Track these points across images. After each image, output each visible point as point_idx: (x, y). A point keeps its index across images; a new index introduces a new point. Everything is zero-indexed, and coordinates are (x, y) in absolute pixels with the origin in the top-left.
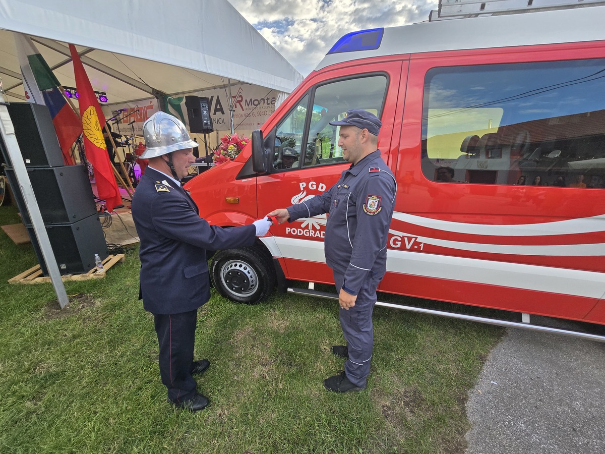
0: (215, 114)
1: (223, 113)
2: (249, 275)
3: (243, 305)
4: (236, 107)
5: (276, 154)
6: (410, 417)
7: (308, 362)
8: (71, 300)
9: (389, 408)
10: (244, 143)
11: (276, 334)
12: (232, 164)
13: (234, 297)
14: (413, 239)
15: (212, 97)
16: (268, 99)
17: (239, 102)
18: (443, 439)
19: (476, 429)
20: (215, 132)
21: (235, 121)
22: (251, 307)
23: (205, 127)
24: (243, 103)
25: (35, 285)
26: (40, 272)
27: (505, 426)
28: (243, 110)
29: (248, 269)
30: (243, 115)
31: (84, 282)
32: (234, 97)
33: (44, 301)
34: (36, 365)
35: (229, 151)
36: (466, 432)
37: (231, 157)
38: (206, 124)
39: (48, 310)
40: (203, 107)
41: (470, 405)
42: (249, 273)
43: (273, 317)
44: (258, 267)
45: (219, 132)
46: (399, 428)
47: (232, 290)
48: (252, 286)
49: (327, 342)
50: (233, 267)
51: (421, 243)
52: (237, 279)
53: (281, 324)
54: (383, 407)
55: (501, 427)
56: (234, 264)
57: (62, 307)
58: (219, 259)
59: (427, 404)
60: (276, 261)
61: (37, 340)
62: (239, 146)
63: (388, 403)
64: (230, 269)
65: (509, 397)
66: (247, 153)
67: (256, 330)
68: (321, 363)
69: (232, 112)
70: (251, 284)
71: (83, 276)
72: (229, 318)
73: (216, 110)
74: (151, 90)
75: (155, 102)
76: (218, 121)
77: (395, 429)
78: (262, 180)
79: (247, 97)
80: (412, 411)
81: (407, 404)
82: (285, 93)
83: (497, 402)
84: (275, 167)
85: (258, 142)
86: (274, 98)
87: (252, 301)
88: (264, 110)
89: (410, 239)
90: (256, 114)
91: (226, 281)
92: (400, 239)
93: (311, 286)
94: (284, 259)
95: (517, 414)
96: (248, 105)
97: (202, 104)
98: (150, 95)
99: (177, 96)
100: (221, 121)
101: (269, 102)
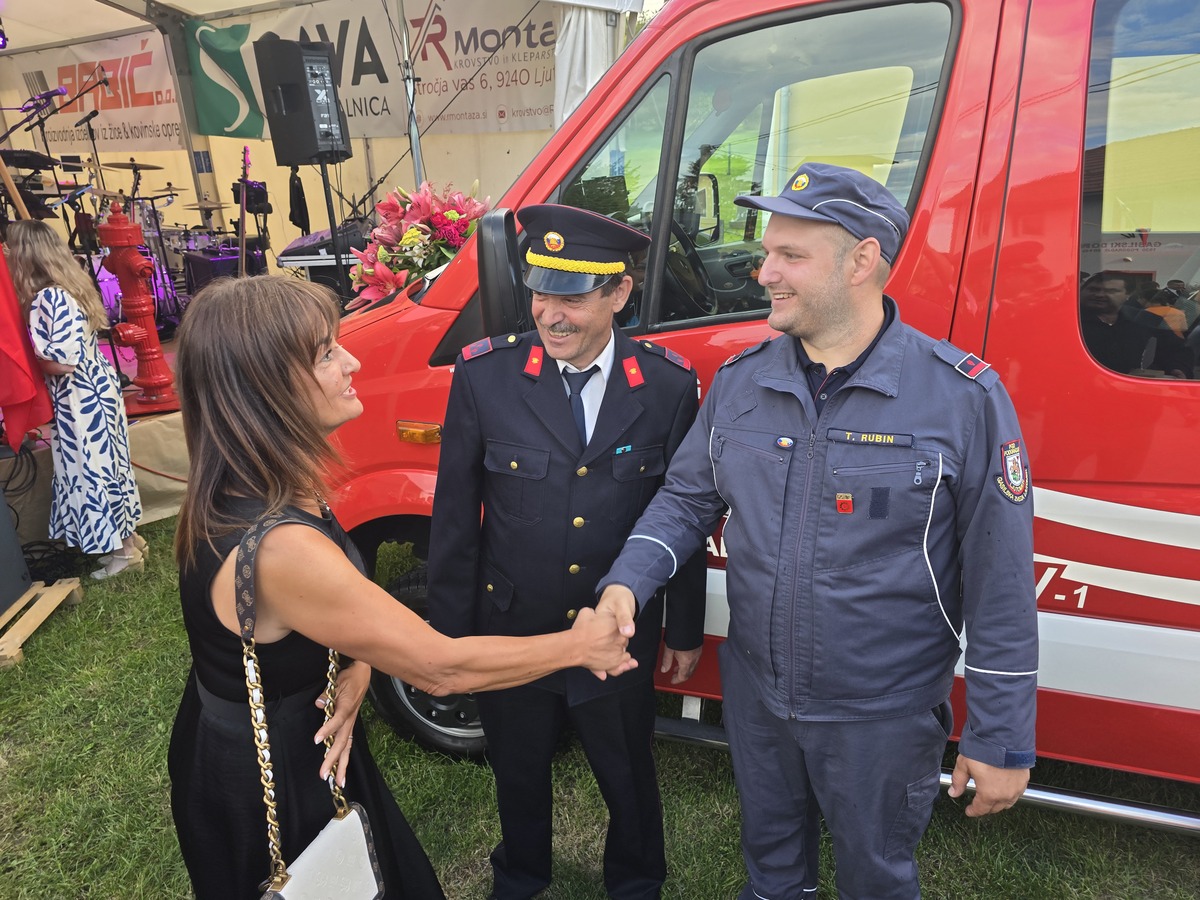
0: (354, 81)
1: (383, 79)
4: (425, 57)
10: (453, 215)
12: (418, 312)
15: (345, 26)
16: (530, 28)
17: (436, 39)
21: (426, 105)
23: (323, 145)
24: (448, 44)
28: (449, 68)
30: (451, 87)
32: (417, 23)
35: (405, 247)
38: (328, 134)
40: (315, 76)
45: (373, 147)
47: (429, 716)
51: (1079, 585)
69: (411, 84)
73: (360, 69)
74: (142, 7)
75: (156, 42)
76: (367, 106)
79: (460, 21)
82: (586, 8)
86: (548, 24)
88: (519, 66)
90: (492, 81)
93: (692, 709)
96: (466, 51)
97: (311, 68)
98: (139, 22)
99: (228, 23)
100: (377, 106)
101: (535, 38)
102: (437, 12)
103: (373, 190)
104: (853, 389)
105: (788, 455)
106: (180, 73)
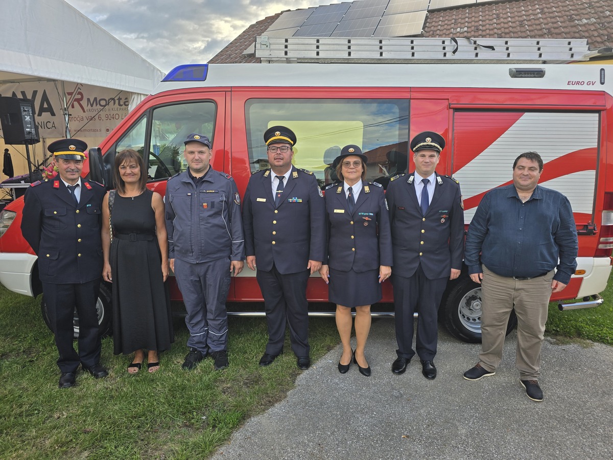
0: (40, 115)
1: (53, 114)
4: (73, 107)
9: (229, 388)
15: (35, 93)
16: (119, 99)
17: (78, 101)
20: (40, 143)
24: (84, 103)
28: (84, 112)
30: (85, 119)
32: (70, 94)
40: (25, 111)
45: (47, 140)
46: (233, 398)
54: (224, 388)
63: (228, 385)
69: (67, 116)
73: (42, 110)
76: (45, 126)
77: (229, 398)
79: (89, 96)
81: (246, 384)
82: (141, 94)
85: (96, 159)
88: (115, 113)
90: (103, 117)
96: (92, 106)
97: (23, 108)
100: (50, 125)
101: (122, 103)
102: (79, 90)
103: (47, 160)
104: (204, 181)
105: (190, 197)
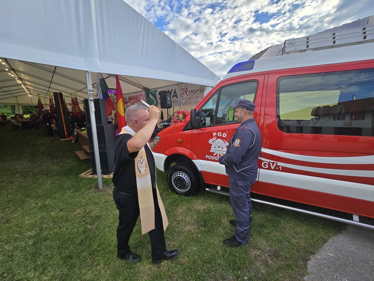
0: (173, 98)
1: (177, 97)
2: (186, 180)
3: (182, 196)
4: (184, 94)
5: (202, 119)
6: (270, 262)
7: (214, 227)
8: (103, 186)
9: (258, 256)
10: (187, 113)
11: (198, 212)
12: (181, 124)
13: (178, 191)
14: (275, 164)
15: (172, 90)
17: (186, 92)
18: (289, 276)
19: (312, 276)
20: (172, 108)
21: (183, 101)
22: (186, 198)
23: (168, 106)
24: (188, 92)
25: (89, 178)
26: (91, 172)
27: (333, 278)
28: (188, 96)
29: (186, 176)
30: (187, 98)
31: (109, 178)
32: (183, 89)
33: (93, 185)
34: (91, 211)
35: (180, 117)
36: (305, 276)
37: (180, 121)
38: (169, 104)
39: (94, 189)
40: (168, 96)
41: (310, 263)
42: (186, 178)
43: (197, 203)
44: (190, 175)
45: (175, 107)
46: (263, 266)
47: (177, 187)
48: (187, 186)
49: (226, 219)
50: (178, 175)
51: (280, 166)
52: (180, 181)
53: (202, 207)
54: (255, 254)
55: (330, 278)
56: (179, 174)
57: (100, 189)
58: (171, 171)
59: (282, 258)
60: (201, 173)
61: (91, 201)
62: (185, 115)
63: (258, 253)
64: (177, 176)
65: (340, 264)
66: (188, 118)
67: (188, 208)
68: (222, 228)
69: (181, 97)
70: (187, 185)
71: (108, 176)
72: (175, 201)
73: (174, 96)
74: (142, 88)
75: (144, 93)
76: (174, 102)
77: (260, 266)
78: (195, 131)
79: (190, 89)
80: (272, 260)
81: (270, 256)
82: (209, 86)
83: (330, 265)
84: (202, 125)
85: (193, 114)
86: (203, 89)
87: (187, 194)
88: (198, 95)
89: (273, 164)
90: (194, 98)
91: (174, 183)
92: (267, 163)
93: (219, 188)
94: (204, 172)
95: (343, 274)
96: (190, 93)
98: (142, 90)
99: (155, 90)
100: (176, 101)
101: (201, 91)
102: (186, 88)
103: (174, 114)
106: (146, 97)
